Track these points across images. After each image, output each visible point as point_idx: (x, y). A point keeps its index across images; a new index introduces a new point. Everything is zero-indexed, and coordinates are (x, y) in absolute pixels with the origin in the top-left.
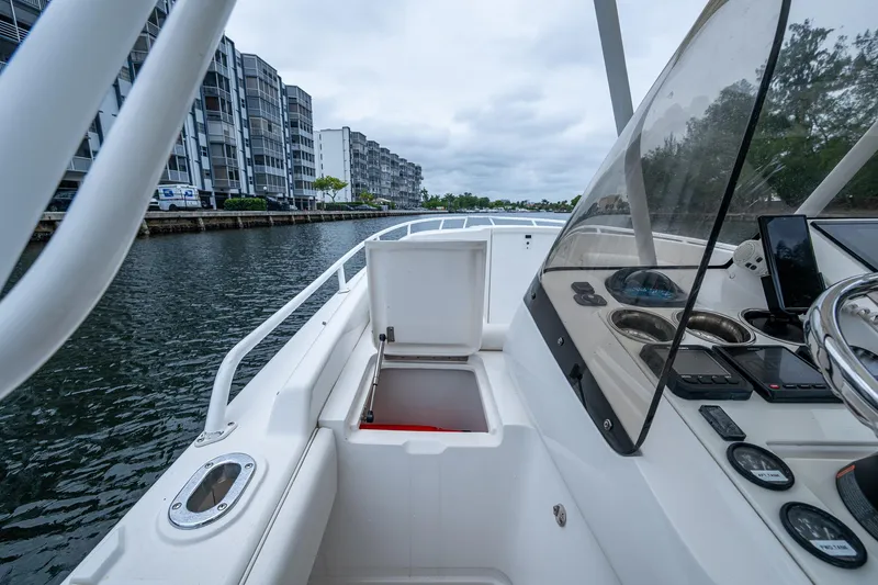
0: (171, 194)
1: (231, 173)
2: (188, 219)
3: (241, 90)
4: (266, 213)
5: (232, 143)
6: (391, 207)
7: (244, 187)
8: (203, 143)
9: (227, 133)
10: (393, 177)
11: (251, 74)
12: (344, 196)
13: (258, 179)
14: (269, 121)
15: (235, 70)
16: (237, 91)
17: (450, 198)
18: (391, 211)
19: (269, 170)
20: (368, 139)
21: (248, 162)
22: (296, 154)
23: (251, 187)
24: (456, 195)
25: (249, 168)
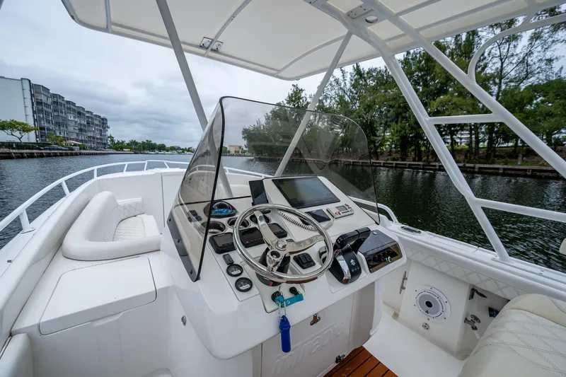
6: (82, 148)
17: (134, 143)
18: (83, 151)
20: (51, 92)
24: (139, 141)
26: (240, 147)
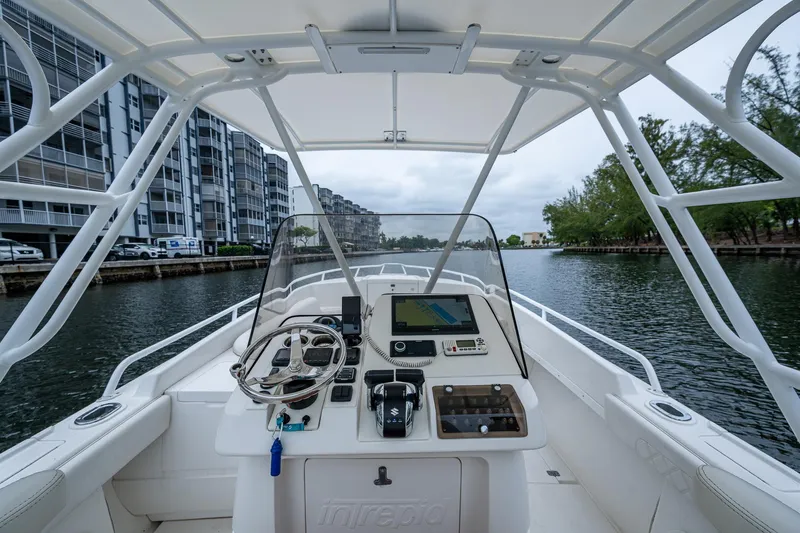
0: (177, 244)
1: (219, 225)
2: (191, 264)
3: (230, 159)
4: (253, 258)
5: (221, 200)
6: (355, 249)
7: (230, 236)
8: (197, 200)
9: (218, 193)
10: (356, 223)
11: (240, 146)
12: (314, 241)
13: (241, 229)
14: (253, 182)
15: (226, 144)
16: (227, 160)
17: (404, 240)
18: (355, 253)
19: (251, 221)
20: (334, 193)
21: (233, 215)
22: (274, 207)
23: (235, 235)
24: (410, 237)
25: (234, 220)
26: (541, 235)
